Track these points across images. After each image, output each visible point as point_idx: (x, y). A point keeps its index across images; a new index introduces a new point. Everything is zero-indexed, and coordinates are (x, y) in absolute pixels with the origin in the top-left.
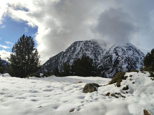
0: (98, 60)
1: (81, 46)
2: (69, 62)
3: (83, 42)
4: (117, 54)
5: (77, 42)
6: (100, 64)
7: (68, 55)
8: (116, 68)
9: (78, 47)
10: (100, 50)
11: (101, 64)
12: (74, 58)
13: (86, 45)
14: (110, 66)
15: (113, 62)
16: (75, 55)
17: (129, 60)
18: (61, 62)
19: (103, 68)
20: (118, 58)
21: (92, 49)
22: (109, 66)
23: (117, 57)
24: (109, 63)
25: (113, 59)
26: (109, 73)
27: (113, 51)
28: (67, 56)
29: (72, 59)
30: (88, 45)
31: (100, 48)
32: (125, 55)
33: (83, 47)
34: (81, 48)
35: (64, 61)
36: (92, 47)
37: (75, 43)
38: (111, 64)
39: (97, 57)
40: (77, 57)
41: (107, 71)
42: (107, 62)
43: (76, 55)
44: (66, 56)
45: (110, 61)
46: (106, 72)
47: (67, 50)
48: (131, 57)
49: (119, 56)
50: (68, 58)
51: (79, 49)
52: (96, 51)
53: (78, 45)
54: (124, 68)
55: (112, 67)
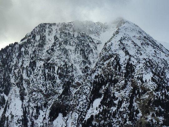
0: (90, 63)
1: (54, 33)
2: (35, 67)
3: (58, 26)
4: (127, 53)
5: (46, 24)
6: (95, 71)
7: (30, 52)
8: (132, 81)
9: (49, 35)
10: (90, 44)
11: (98, 70)
12: (43, 58)
13: (63, 32)
14: (118, 76)
15: (123, 68)
16: (45, 51)
17: (152, 66)
18: (16, 66)
19: (104, 79)
20: (130, 59)
21: (76, 41)
22: (116, 75)
23: (128, 57)
24: (116, 70)
25: (121, 62)
26: (119, 90)
27: (119, 47)
28: (28, 54)
29: (41, 60)
30: (67, 32)
31: (89, 39)
32: (141, 54)
33: (58, 36)
34: (56, 38)
35: (23, 63)
36: (75, 36)
37: (42, 27)
38: (119, 71)
39: (88, 57)
40: (49, 56)
41: (114, 85)
42: (112, 67)
43: (47, 51)
44: (26, 53)
45: (116, 66)
46: (112, 88)
47: (26, 40)
48: (153, 59)
49: (130, 56)
50: (32, 58)
51: (53, 41)
52: (83, 46)
53: (47, 30)
54: (148, 81)
55: (124, 78)
